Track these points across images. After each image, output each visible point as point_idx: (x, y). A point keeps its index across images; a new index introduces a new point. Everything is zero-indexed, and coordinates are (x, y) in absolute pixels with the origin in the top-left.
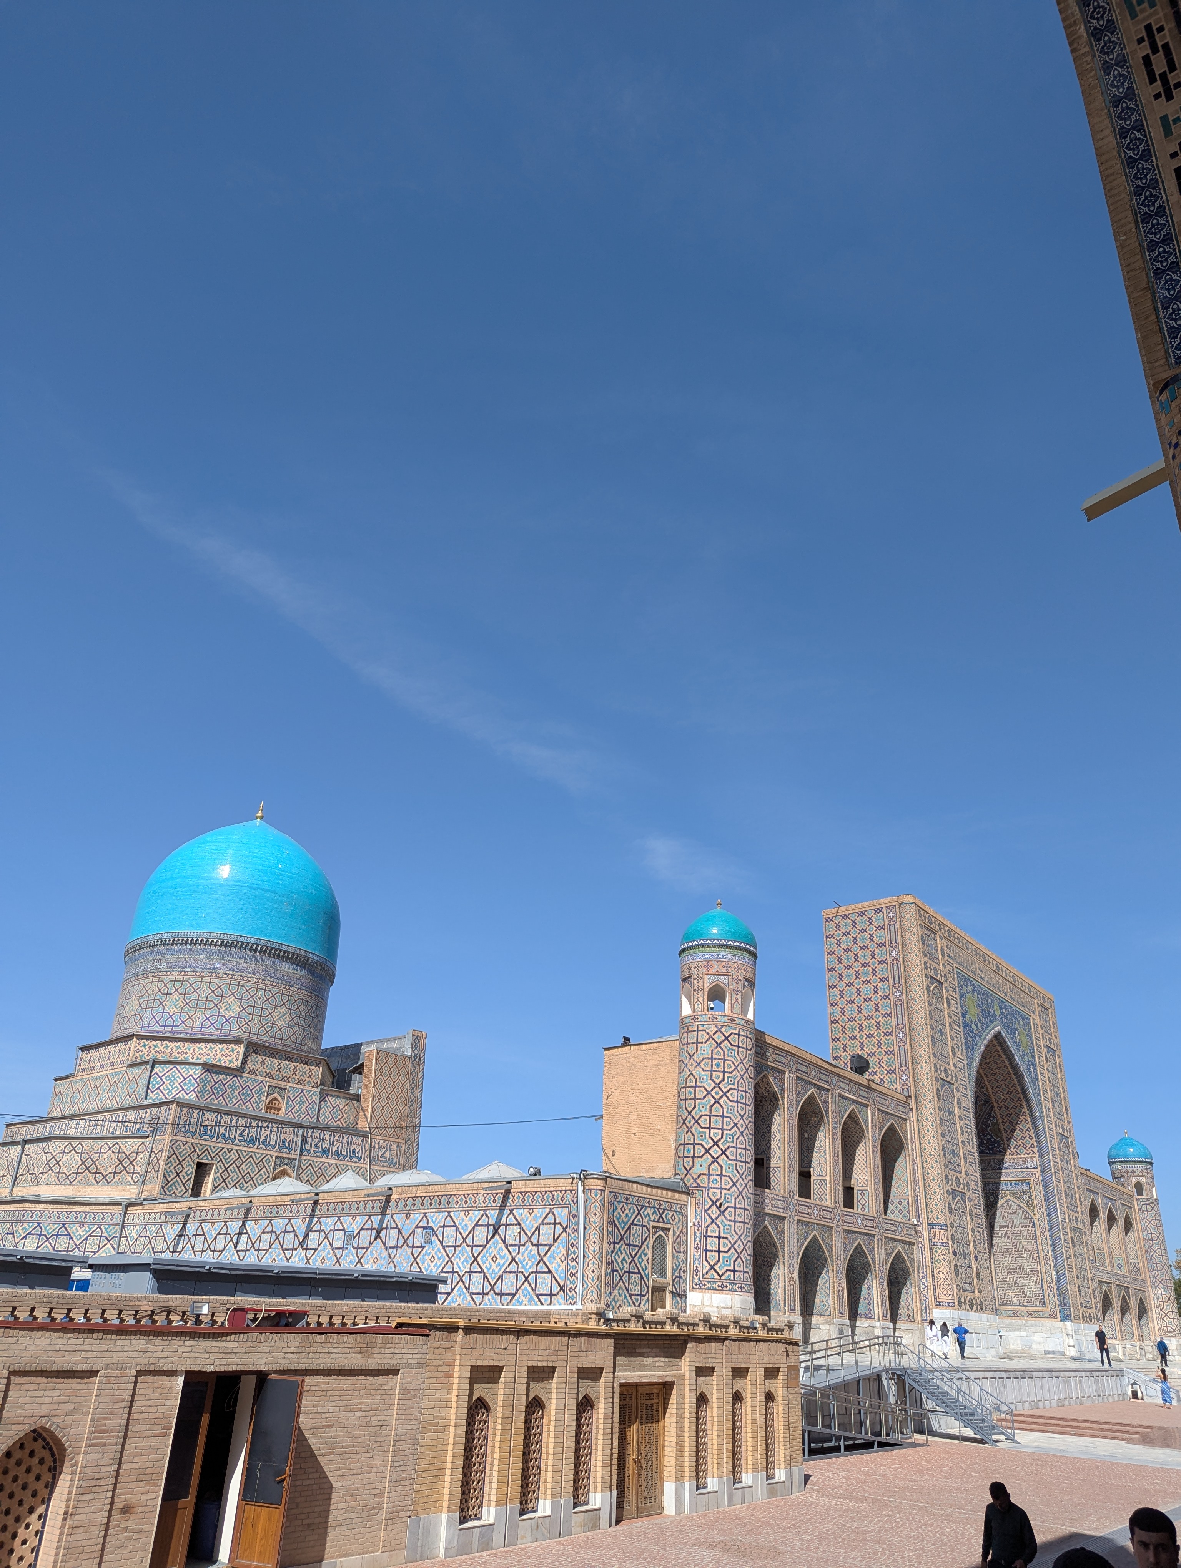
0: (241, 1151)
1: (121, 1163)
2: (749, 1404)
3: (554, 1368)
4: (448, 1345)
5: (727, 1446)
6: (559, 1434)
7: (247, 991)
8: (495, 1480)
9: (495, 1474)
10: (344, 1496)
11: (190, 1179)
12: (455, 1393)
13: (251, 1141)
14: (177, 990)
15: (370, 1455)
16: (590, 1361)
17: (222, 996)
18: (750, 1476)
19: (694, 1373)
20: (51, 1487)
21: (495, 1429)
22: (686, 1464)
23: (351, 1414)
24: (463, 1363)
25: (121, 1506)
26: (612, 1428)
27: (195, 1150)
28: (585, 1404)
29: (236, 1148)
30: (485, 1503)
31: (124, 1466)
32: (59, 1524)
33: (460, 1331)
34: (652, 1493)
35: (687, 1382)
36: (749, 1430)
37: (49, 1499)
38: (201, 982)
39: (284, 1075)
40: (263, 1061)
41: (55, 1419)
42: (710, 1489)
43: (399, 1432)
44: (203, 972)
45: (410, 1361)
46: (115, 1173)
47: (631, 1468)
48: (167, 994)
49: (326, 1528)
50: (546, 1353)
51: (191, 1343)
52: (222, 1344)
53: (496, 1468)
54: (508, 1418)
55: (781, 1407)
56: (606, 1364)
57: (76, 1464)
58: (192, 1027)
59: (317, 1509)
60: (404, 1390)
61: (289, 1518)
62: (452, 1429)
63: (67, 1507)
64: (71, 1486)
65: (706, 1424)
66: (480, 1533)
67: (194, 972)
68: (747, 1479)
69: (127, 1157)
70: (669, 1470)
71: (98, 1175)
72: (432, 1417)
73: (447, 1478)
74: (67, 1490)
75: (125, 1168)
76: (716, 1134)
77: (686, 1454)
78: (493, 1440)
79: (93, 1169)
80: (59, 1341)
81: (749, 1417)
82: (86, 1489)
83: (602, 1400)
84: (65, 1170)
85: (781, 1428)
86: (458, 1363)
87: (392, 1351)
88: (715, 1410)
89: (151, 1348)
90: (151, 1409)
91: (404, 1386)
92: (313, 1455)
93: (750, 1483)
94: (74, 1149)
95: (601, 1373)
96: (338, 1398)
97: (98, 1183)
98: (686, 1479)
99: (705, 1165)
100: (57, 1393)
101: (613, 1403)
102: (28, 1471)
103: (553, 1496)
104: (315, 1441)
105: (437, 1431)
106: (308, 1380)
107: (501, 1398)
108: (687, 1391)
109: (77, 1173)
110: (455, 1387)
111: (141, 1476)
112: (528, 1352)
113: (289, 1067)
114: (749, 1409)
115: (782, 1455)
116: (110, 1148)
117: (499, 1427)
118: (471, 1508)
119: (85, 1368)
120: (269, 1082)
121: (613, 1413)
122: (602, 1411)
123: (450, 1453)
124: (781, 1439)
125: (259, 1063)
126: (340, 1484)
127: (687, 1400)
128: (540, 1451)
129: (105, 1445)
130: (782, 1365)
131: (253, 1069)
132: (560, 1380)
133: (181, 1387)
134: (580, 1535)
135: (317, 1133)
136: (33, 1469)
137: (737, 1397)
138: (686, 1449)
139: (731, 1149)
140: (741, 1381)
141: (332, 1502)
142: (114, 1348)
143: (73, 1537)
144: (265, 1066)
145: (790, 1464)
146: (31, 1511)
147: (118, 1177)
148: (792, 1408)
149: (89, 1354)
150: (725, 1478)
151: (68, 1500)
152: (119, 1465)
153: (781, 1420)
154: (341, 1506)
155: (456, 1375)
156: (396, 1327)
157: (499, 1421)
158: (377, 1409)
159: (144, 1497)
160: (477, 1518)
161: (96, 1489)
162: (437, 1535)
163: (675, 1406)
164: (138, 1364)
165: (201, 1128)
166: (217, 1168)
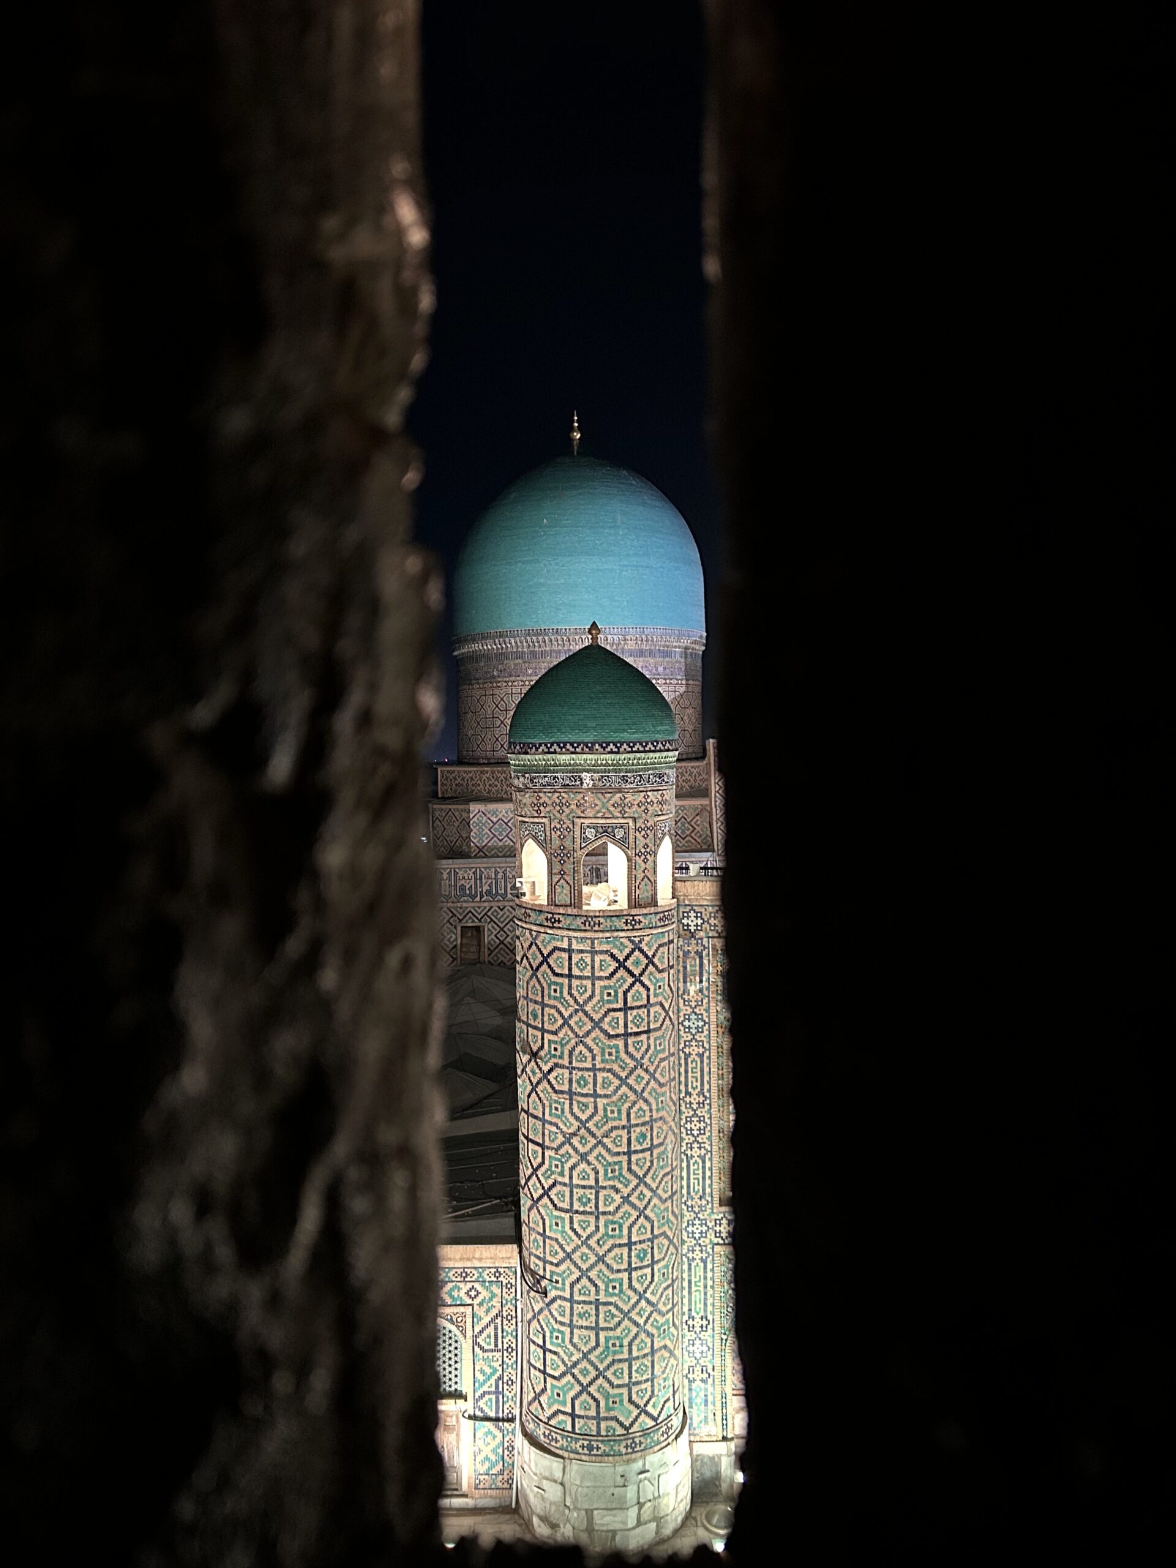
27: (455, 915)
165: (455, 889)
166: (489, 929)
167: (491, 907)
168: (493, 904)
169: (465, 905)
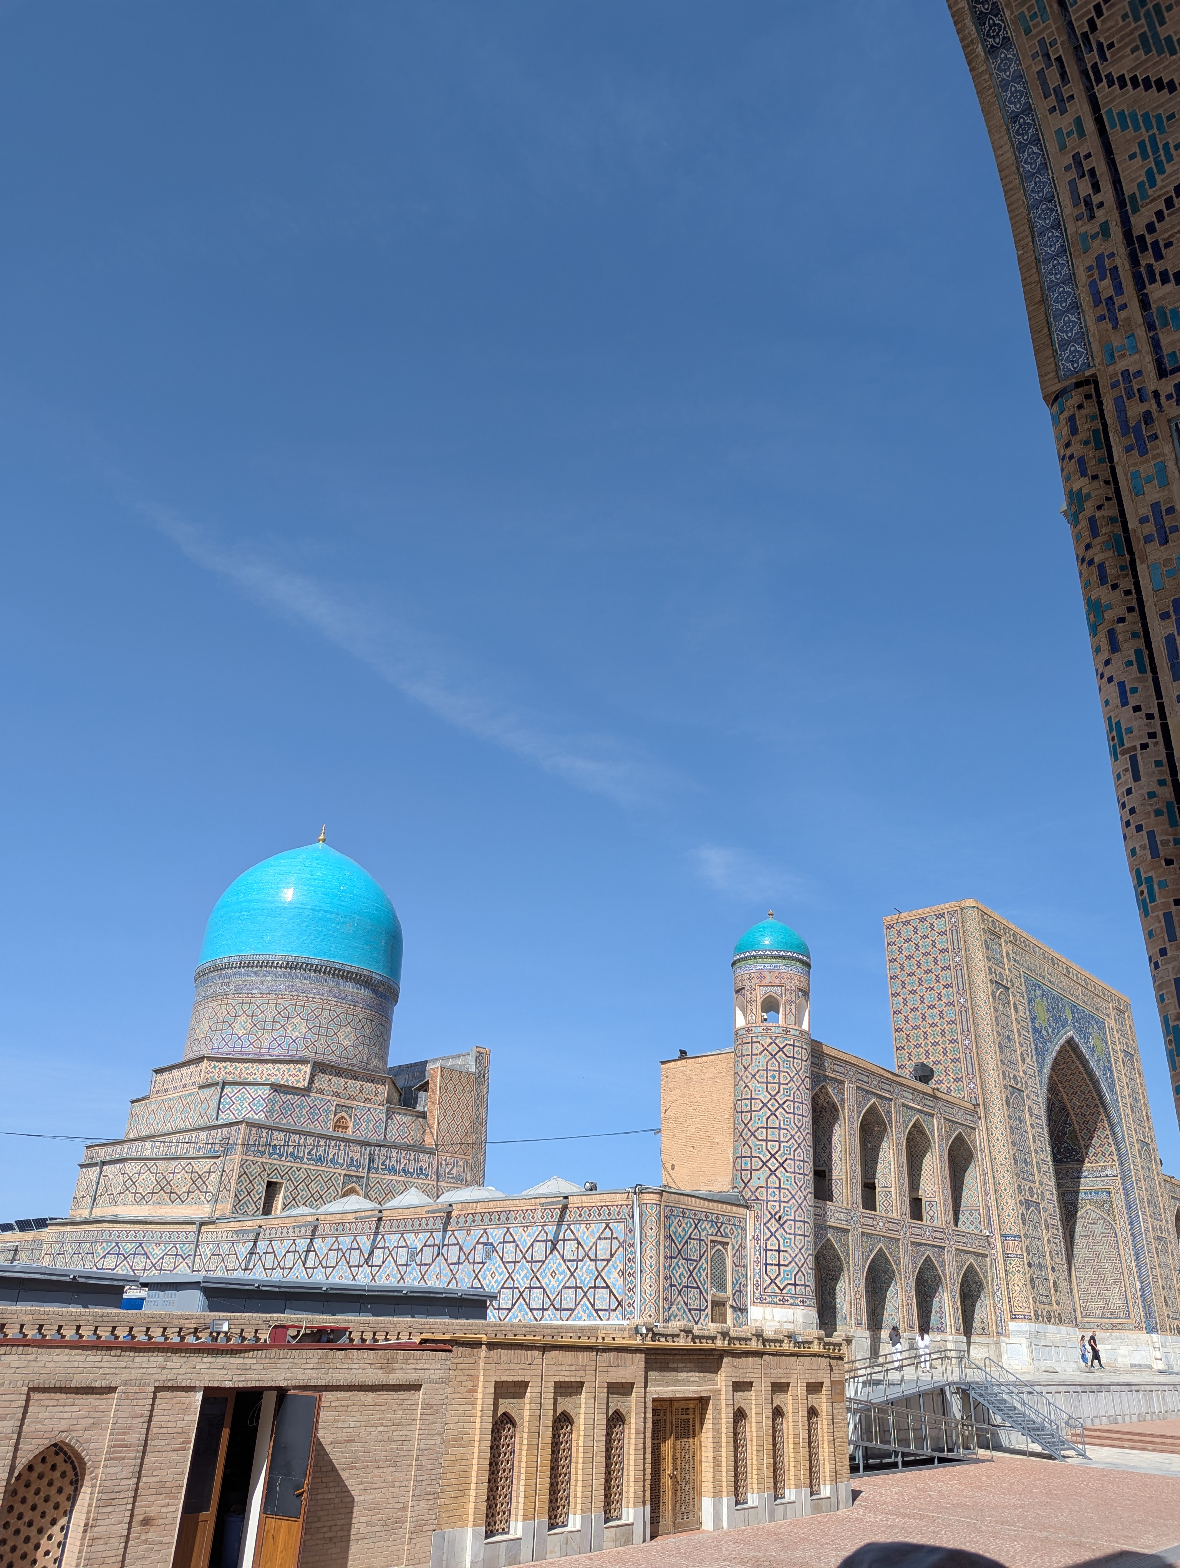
0: (310, 1169)
1: (194, 1183)
2: (790, 1419)
3: (582, 1383)
4: (472, 1360)
5: (768, 1461)
6: (589, 1450)
7: (312, 1011)
8: (522, 1494)
9: (522, 1488)
10: (366, 1509)
11: (260, 1198)
12: (479, 1408)
13: (320, 1159)
15: (393, 1469)
16: (620, 1376)
18: (793, 1491)
19: (731, 1388)
20: (73, 1499)
21: (521, 1444)
22: (724, 1479)
23: (373, 1429)
24: (487, 1378)
25: (141, 1518)
26: (644, 1444)
27: (265, 1170)
28: (616, 1420)
29: (305, 1166)
30: (513, 1517)
31: (144, 1480)
32: (80, 1535)
33: (484, 1346)
34: (690, 1508)
35: (723, 1397)
36: (791, 1446)
37: (71, 1511)
38: (268, 1003)
39: (351, 1094)
41: (74, 1434)
42: (750, 1504)
43: (422, 1447)
44: (270, 994)
45: (432, 1377)
46: (189, 1192)
47: (667, 1483)
48: (235, 1016)
49: (348, 1541)
50: (574, 1368)
51: (209, 1359)
52: (241, 1360)
53: (522, 1482)
54: (535, 1433)
55: (825, 1422)
56: (637, 1379)
57: (96, 1478)
59: (339, 1523)
60: (427, 1405)
61: (306, 1531)
62: (476, 1444)
63: (88, 1518)
64: (91, 1499)
65: (745, 1439)
66: (507, 1547)
67: (261, 994)
68: (790, 1494)
69: (200, 1177)
70: (707, 1486)
71: (172, 1195)
72: (455, 1432)
73: (473, 1493)
74: (87, 1503)
75: (198, 1188)
76: (773, 1146)
77: (724, 1469)
78: (520, 1454)
79: (168, 1189)
80: (77, 1358)
81: (791, 1432)
82: (106, 1502)
83: (633, 1415)
84: (141, 1191)
85: (826, 1443)
86: (481, 1378)
87: (414, 1366)
88: (754, 1425)
89: (169, 1364)
90: (170, 1424)
91: (427, 1402)
92: (334, 1469)
93: (793, 1498)
94: (149, 1170)
95: (632, 1388)
96: (359, 1413)
97: (173, 1202)
98: (724, 1494)
99: (763, 1178)
100: (76, 1409)
101: (645, 1418)
102: (50, 1484)
103: (583, 1511)
104: (336, 1456)
105: (461, 1446)
106: (327, 1396)
107: (527, 1413)
108: (723, 1406)
110: (479, 1402)
111: (160, 1489)
112: (554, 1367)
113: (355, 1085)
114: (791, 1425)
115: (827, 1471)
116: (184, 1169)
117: (525, 1442)
118: (498, 1522)
119: (104, 1384)
120: (336, 1101)
121: (645, 1428)
122: (633, 1426)
123: (475, 1468)
124: (826, 1455)
126: (363, 1498)
127: (723, 1416)
128: (569, 1466)
129: (124, 1458)
130: (825, 1380)
131: (320, 1088)
132: (589, 1395)
133: (200, 1403)
134: (611, 1550)
135: (384, 1151)
136: (55, 1482)
137: (778, 1413)
138: (724, 1464)
139: (788, 1161)
140: (782, 1396)
141: (354, 1516)
142: (132, 1365)
143: (93, 1549)
144: (332, 1085)
145: (835, 1480)
146: (54, 1522)
147: (192, 1197)
148: (837, 1423)
149: (107, 1371)
150: (766, 1494)
151: (89, 1512)
152: (139, 1478)
153: (825, 1435)
154: (363, 1519)
155: (480, 1390)
156: (421, 1343)
157: (526, 1436)
158: (399, 1424)
159: (164, 1510)
160: (504, 1532)
161: (114, 1502)
162: (463, 1549)
163: (711, 1421)
164: (156, 1380)
165: (270, 1147)
166: (287, 1187)
167: (292, 1167)
168: (292, 1164)
169: (274, 1162)
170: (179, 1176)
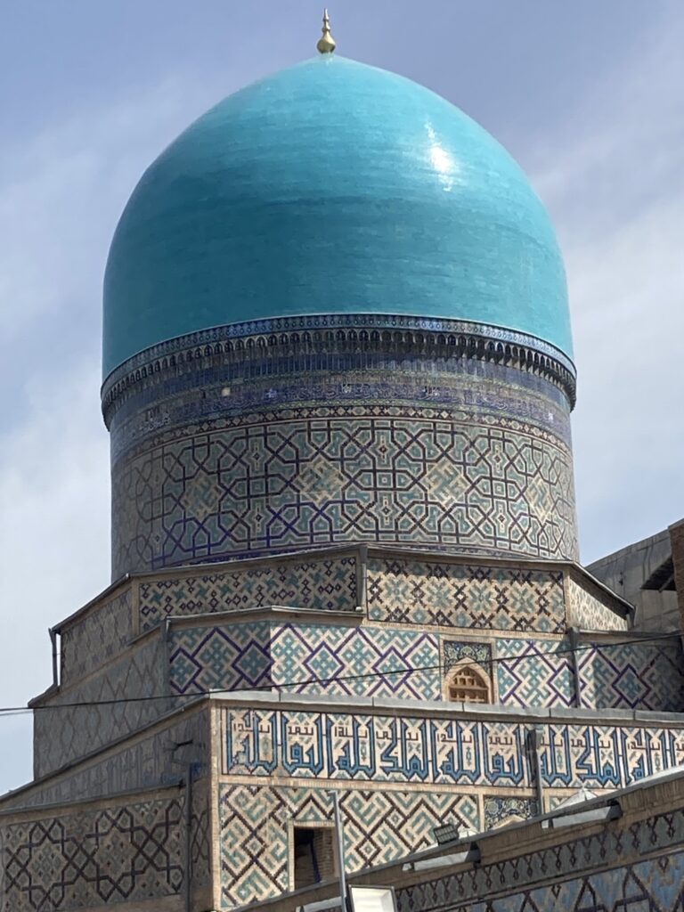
0: (395, 793)
1: (140, 851)
7: (351, 438)
11: (285, 867)
13: (415, 768)
14: (201, 466)
17: (297, 461)
27: (283, 803)
29: (383, 787)
38: (247, 437)
39: (477, 614)
40: (417, 588)
44: (247, 415)
46: (133, 874)
48: (185, 479)
58: (249, 540)
67: (227, 418)
69: (150, 837)
71: (102, 882)
75: (151, 861)
79: (90, 871)
84: (40, 882)
94: (47, 835)
97: (106, 899)
109: (63, 885)
113: (485, 593)
116: (114, 823)
120: (446, 634)
125: (408, 593)
131: (398, 610)
135: (576, 734)
144: (424, 600)
147: (141, 882)
165: (285, 751)
166: (346, 837)
167: (349, 792)
168: (352, 785)
169: (302, 783)
170: (107, 841)
